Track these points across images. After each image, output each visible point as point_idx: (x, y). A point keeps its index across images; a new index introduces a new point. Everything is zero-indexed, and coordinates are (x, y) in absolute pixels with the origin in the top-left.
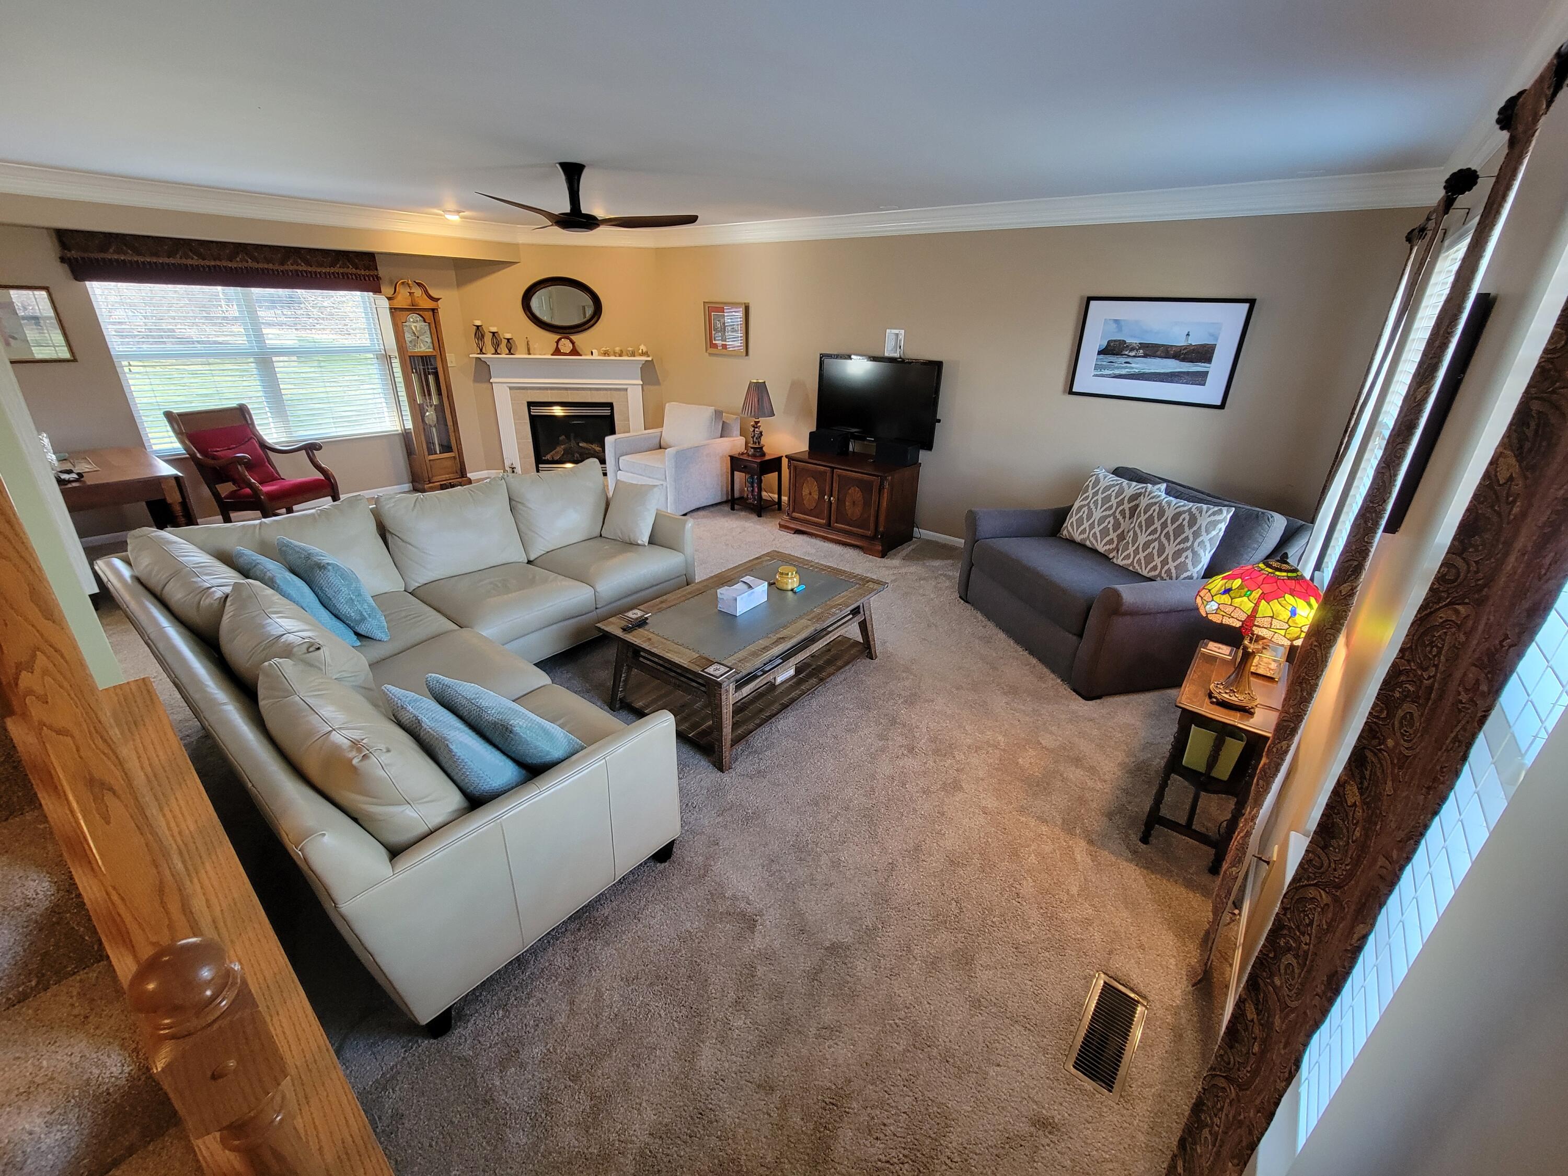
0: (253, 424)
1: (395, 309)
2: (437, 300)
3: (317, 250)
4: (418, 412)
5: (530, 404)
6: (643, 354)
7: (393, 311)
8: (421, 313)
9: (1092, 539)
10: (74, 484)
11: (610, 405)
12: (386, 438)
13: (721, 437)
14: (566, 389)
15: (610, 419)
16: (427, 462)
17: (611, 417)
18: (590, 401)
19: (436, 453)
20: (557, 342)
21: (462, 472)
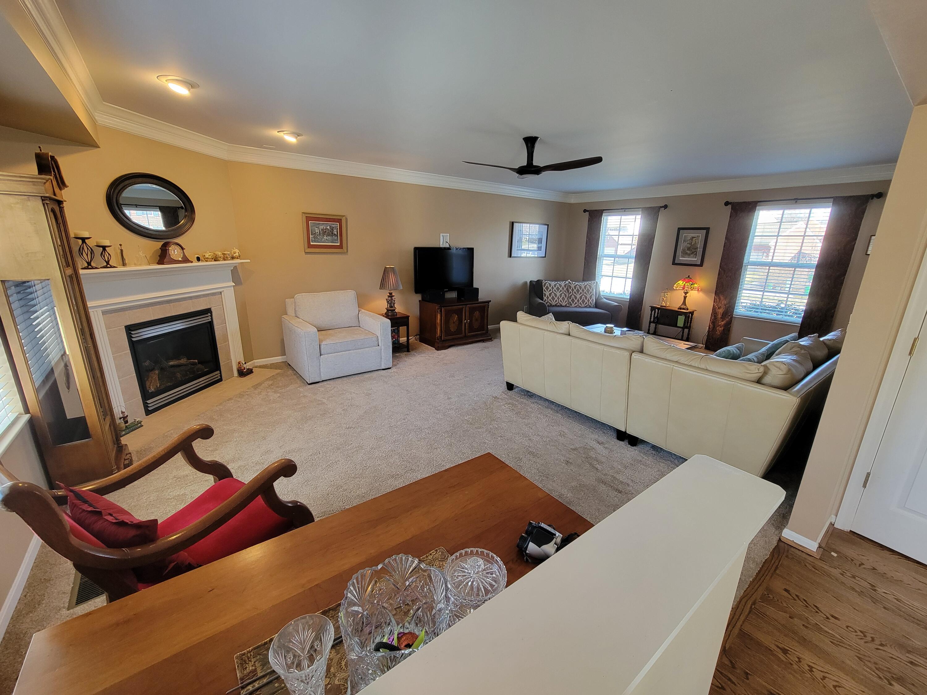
5: (130, 329)
9: (560, 302)
11: (209, 311)
17: (211, 324)
18: (191, 310)
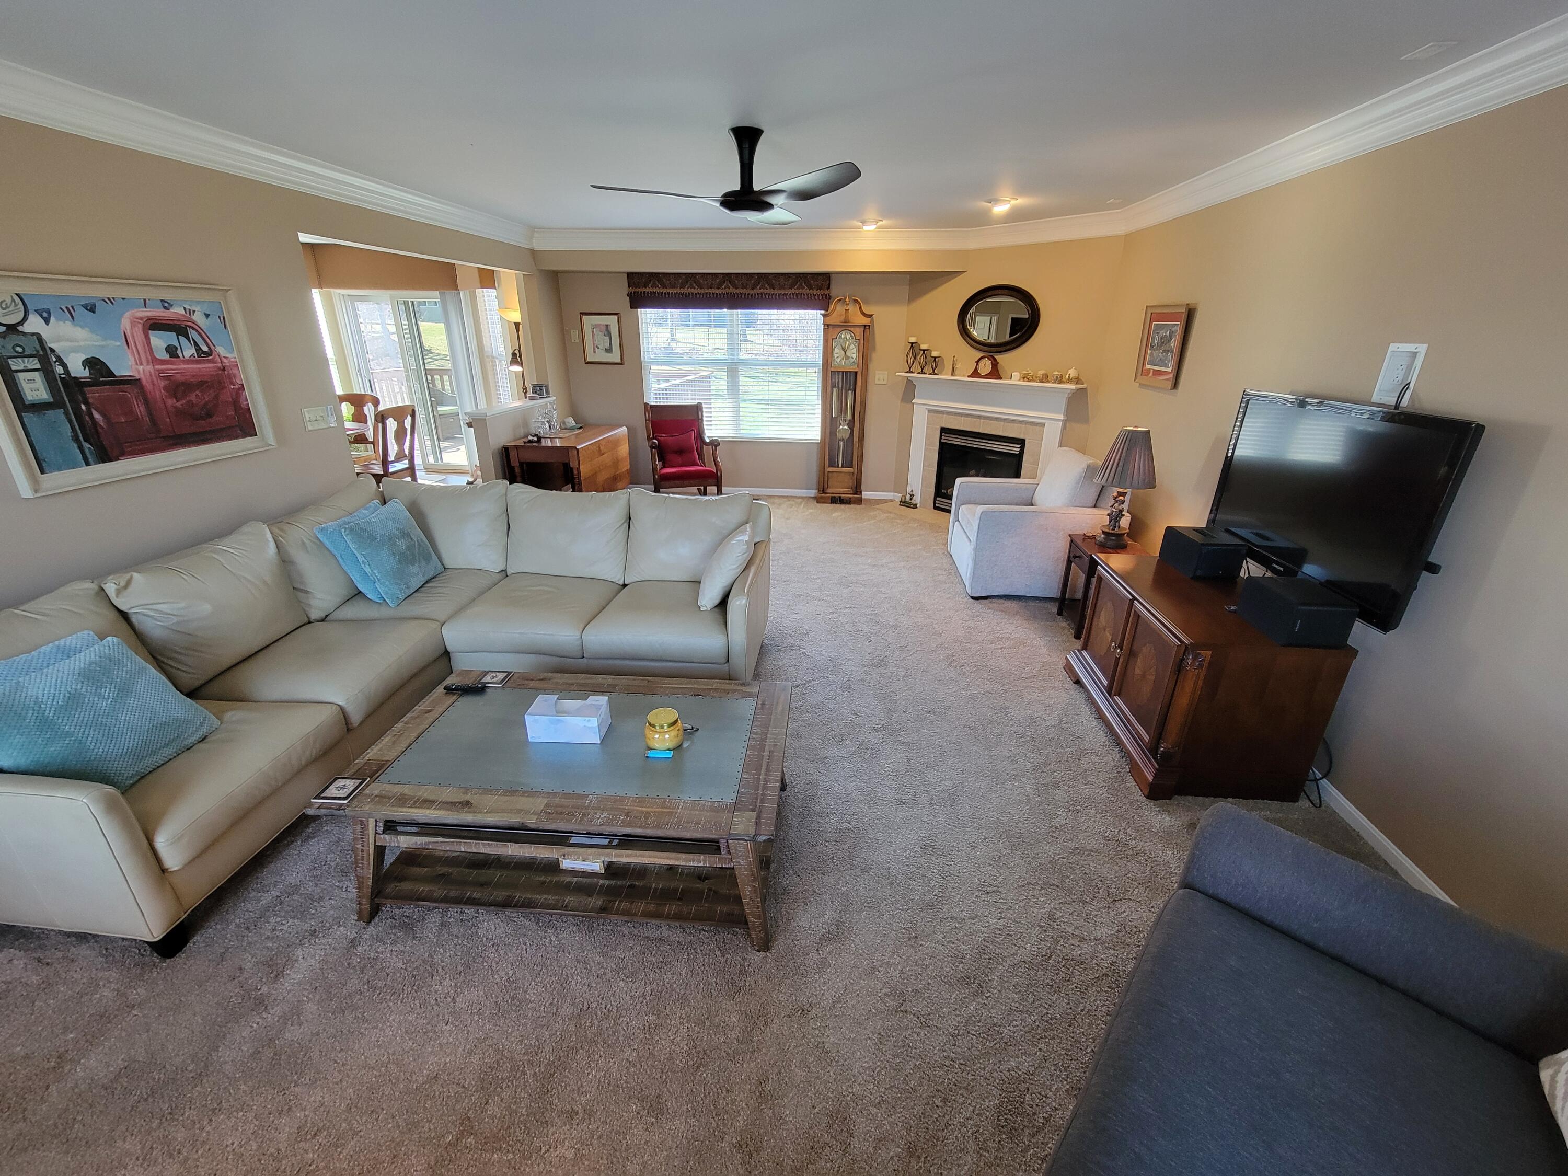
0: (702, 419)
1: (828, 325)
2: (870, 316)
3: (782, 274)
4: (829, 425)
5: (944, 430)
6: (1070, 380)
7: (827, 326)
8: (852, 329)
10: (534, 444)
11: (1022, 442)
12: (804, 445)
13: (1095, 506)
14: (979, 417)
15: (1018, 459)
16: (826, 473)
17: (1019, 457)
18: (1001, 434)
19: (838, 467)
20: (977, 362)
21: (857, 489)
